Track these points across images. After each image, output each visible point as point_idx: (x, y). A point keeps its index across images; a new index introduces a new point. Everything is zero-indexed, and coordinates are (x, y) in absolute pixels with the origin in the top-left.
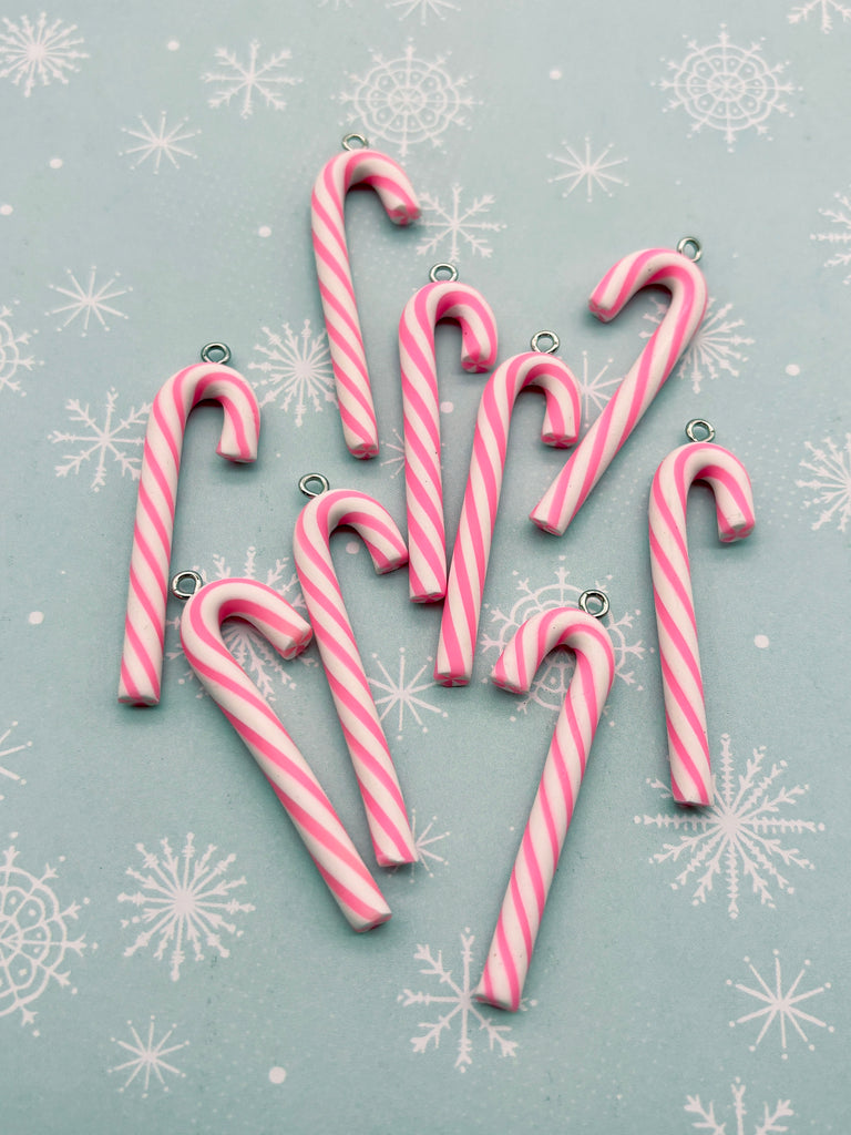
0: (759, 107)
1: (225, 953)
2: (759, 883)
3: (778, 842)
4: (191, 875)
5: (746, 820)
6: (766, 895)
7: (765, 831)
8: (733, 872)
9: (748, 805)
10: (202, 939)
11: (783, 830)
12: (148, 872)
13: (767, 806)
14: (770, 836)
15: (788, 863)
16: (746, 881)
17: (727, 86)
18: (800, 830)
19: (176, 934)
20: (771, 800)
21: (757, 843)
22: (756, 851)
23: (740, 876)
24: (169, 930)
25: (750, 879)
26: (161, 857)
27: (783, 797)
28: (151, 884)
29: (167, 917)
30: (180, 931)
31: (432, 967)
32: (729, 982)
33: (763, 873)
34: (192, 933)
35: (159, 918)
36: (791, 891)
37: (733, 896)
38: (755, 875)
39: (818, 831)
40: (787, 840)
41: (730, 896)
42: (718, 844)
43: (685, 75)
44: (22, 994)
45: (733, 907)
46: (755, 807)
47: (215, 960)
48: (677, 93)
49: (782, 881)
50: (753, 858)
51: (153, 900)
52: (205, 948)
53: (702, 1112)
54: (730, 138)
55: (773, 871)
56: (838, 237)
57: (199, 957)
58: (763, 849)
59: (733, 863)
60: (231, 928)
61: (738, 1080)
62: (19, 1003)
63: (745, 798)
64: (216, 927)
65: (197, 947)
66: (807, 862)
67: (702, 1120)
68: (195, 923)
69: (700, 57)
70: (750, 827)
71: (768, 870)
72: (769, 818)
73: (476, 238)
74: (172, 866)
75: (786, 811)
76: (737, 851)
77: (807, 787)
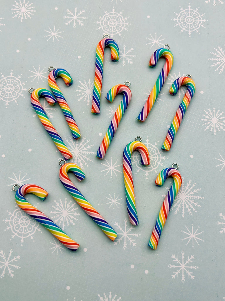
0: (197, 26)
1: (74, 224)
2: (189, 210)
3: (193, 201)
4: (66, 207)
5: (187, 196)
6: (190, 212)
7: (191, 198)
8: (183, 207)
9: (187, 193)
10: (69, 221)
11: (195, 198)
12: (57, 207)
13: (191, 193)
14: (192, 200)
15: (195, 205)
16: (186, 209)
17: (190, 20)
18: (199, 198)
19: (63, 220)
20: (192, 192)
21: (189, 201)
22: (188, 203)
23: (185, 208)
24: (62, 219)
25: (187, 209)
26: (60, 203)
27: (195, 191)
28: (58, 209)
29: (61, 216)
30: (64, 219)
31: (118, 227)
32: (182, 231)
33: (190, 208)
34: (67, 220)
35: (60, 216)
36: (196, 212)
37: (183, 213)
38: (188, 208)
39: (202, 199)
40: (196, 200)
41: (183, 212)
42: (180, 201)
43: (180, 17)
44: (30, 233)
45: (183, 215)
46: (189, 193)
47: (72, 225)
48: (178, 22)
49: (194, 209)
50: (188, 204)
51: (58, 213)
52: (70, 223)
53: (175, 258)
54: (190, 34)
55: (192, 207)
56: (214, 59)
57: (68, 225)
58: (190, 203)
59: (183, 205)
60: (75, 219)
61: (183, 251)
62: (30, 235)
63: (187, 191)
64: (72, 218)
65: (68, 223)
66: (200, 205)
67: (175, 259)
68: (67, 217)
69: (183, 12)
70: (188, 198)
71: (191, 207)
72: (192, 196)
73: (129, 59)
74: (62, 205)
75: (195, 194)
76: (184, 203)
77: (200, 189)
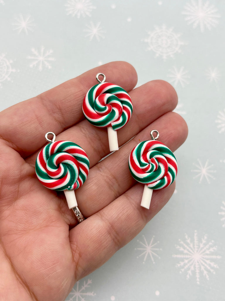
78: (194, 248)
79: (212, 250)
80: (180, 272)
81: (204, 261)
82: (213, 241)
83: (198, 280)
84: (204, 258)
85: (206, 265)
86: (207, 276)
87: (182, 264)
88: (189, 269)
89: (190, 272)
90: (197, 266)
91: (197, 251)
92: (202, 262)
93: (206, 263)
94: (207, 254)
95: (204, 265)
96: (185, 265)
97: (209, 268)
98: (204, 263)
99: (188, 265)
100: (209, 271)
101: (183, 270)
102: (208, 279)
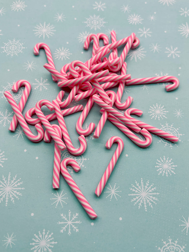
78: (142, 189)
79: (153, 189)
80: (134, 205)
81: (149, 197)
82: (153, 184)
83: (146, 208)
84: (148, 195)
85: (150, 199)
86: (152, 206)
87: (135, 199)
88: (139, 202)
89: (140, 204)
90: (144, 200)
91: (144, 191)
92: (148, 197)
93: (150, 198)
94: (150, 192)
95: (149, 200)
96: (137, 200)
97: (152, 201)
98: (149, 198)
99: (139, 200)
100: (152, 203)
101: (136, 203)
102: (153, 208)
